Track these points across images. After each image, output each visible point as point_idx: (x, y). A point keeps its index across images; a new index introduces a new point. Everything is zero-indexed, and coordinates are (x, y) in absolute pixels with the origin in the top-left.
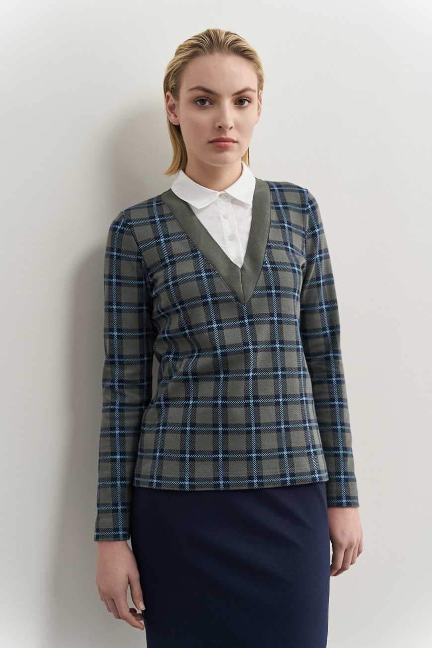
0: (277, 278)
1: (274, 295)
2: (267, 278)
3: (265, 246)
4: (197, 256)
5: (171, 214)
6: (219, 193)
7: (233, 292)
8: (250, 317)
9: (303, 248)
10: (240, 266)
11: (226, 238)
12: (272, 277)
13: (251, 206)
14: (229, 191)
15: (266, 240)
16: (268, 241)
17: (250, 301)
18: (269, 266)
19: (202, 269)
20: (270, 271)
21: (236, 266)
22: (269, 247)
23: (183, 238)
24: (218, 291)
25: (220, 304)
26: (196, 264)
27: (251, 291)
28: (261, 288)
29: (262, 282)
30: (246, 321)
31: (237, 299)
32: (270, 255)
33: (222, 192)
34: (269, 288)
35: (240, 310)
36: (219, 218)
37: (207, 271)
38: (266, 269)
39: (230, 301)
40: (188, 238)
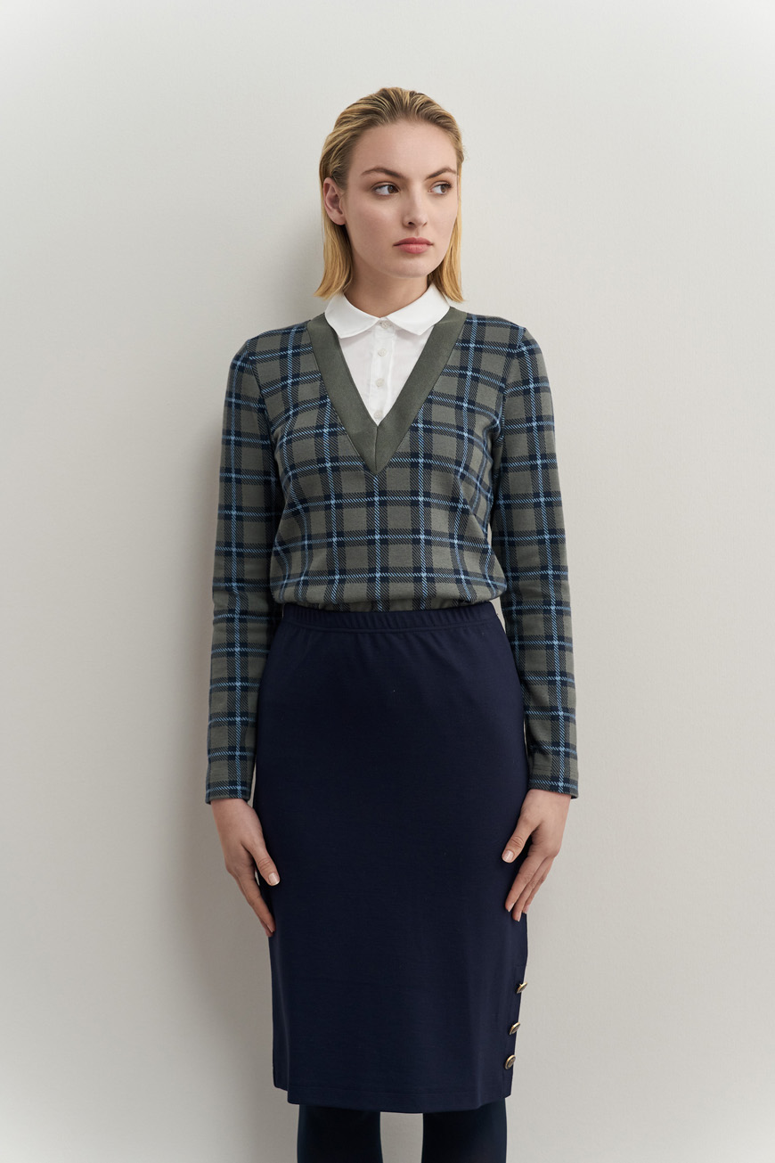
0: (429, 443)
1: (421, 466)
2: (414, 442)
4: (325, 405)
5: (309, 345)
6: (377, 319)
7: (362, 458)
8: (383, 493)
9: (498, 406)
10: (378, 423)
11: (373, 383)
12: (421, 442)
14: (391, 317)
15: (428, 390)
16: (431, 393)
17: (384, 471)
18: (421, 426)
19: (327, 423)
20: (421, 433)
21: (372, 421)
22: (429, 401)
23: (315, 380)
24: (341, 454)
25: (342, 473)
26: (321, 416)
27: (387, 456)
28: (404, 455)
29: (405, 446)
30: (377, 499)
31: (366, 467)
32: (427, 411)
33: (383, 319)
34: (415, 455)
35: (369, 480)
36: (371, 355)
37: (331, 426)
38: (416, 429)
39: (356, 468)
40: (322, 379)
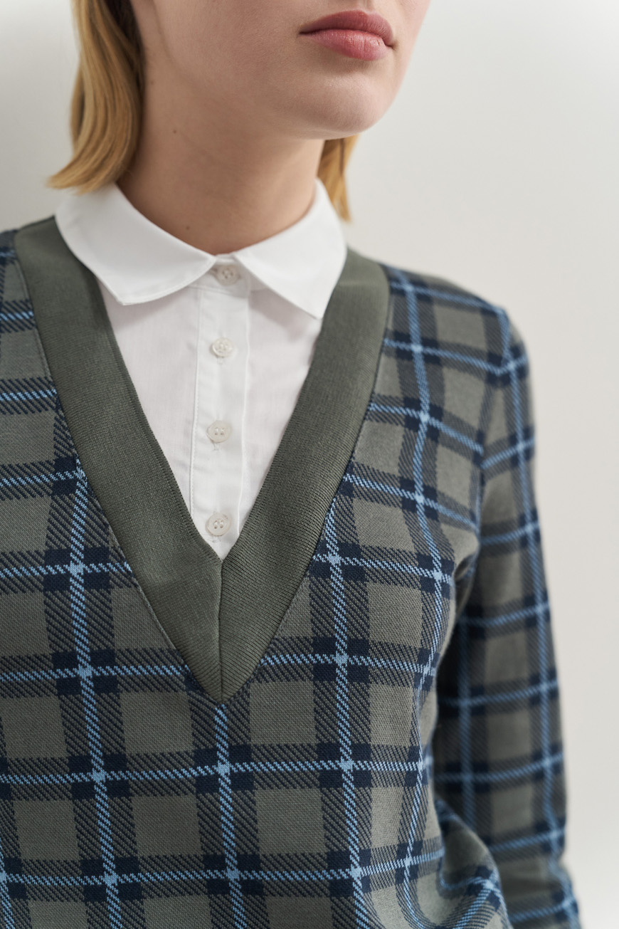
0: (359, 608)
1: (342, 673)
2: (321, 604)
3: (334, 482)
4: (69, 486)
6: (211, 260)
7: (180, 654)
8: (240, 753)
9: (472, 498)
10: (221, 549)
11: (199, 431)
12: (340, 604)
13: (315, 328)
14: (248, 258)
15: (343, 460)
16: (349, 468)
17: (244, 692)
18: (335, 559)
19: (77, 545)
20: (337, 580)
21: (208, 550)
22: (345, 489)
23: (40, 406)
24: (120, 643)
25: (124, 695)
26: (58, 522)
27: (252, 653)
28: (297, 645)
29: (298, 622)
30: (223, 769)
31: (192, 682)
32: (345, 519)
33: (223, 259)
34: (326, 645)
35: (202, 723)
36: (192, 349)
37: (93, 555)
38: (323, 571)
39: (165, 684)
40: (59, 406)
